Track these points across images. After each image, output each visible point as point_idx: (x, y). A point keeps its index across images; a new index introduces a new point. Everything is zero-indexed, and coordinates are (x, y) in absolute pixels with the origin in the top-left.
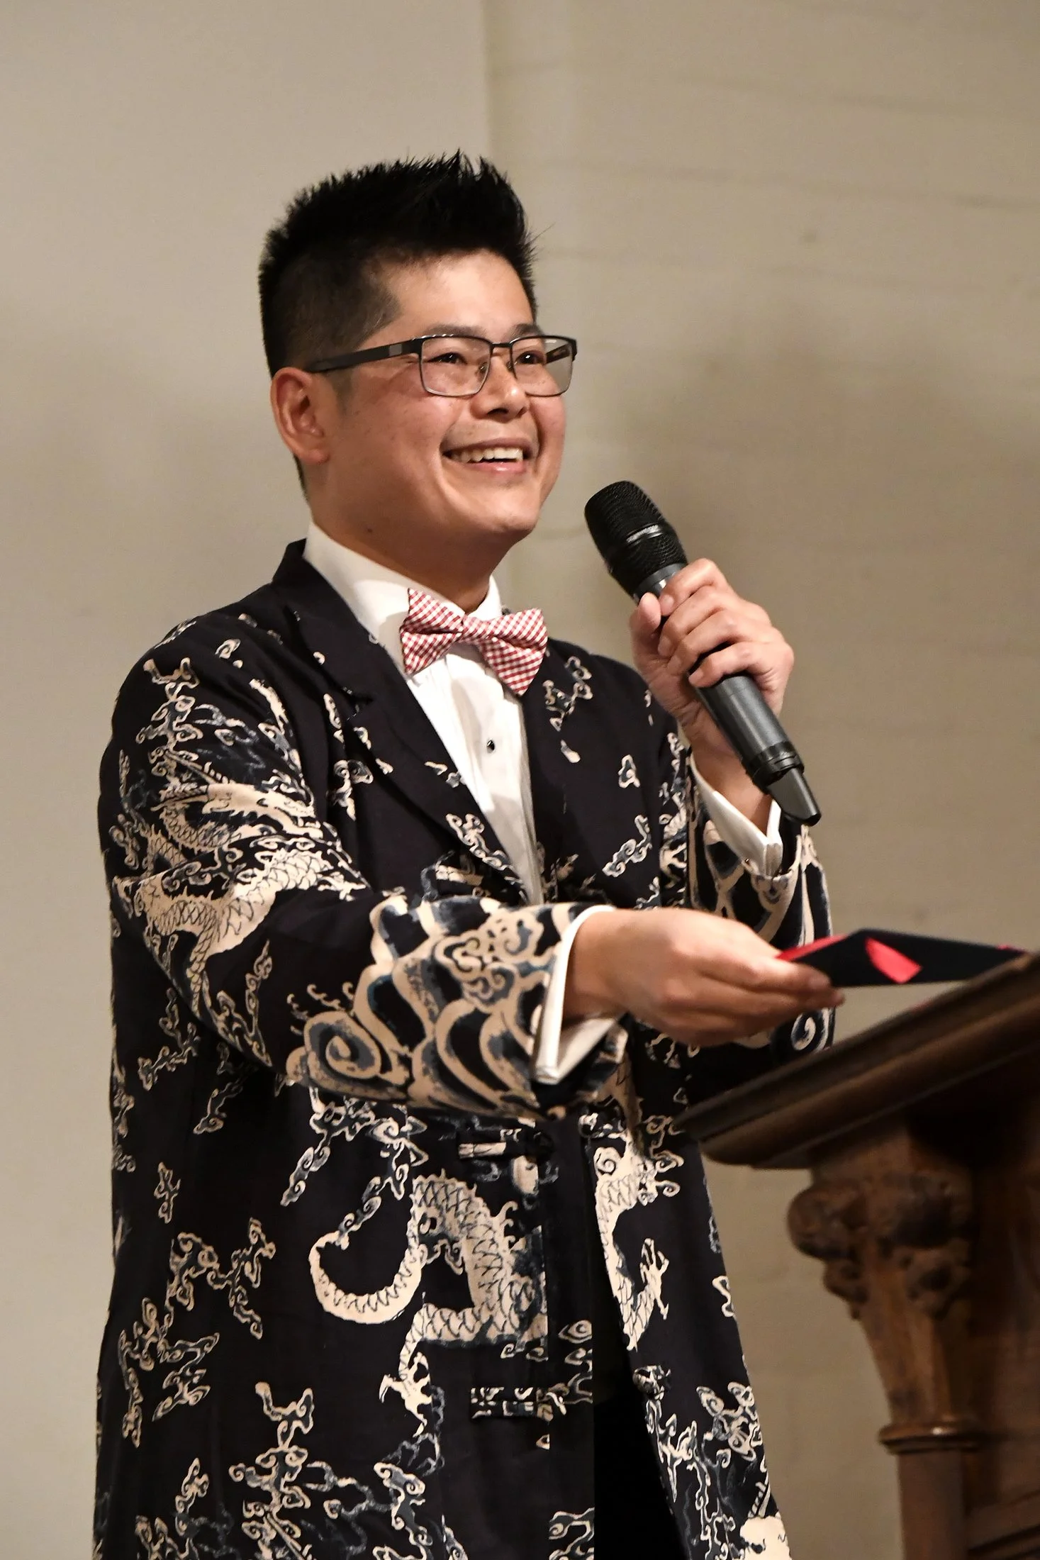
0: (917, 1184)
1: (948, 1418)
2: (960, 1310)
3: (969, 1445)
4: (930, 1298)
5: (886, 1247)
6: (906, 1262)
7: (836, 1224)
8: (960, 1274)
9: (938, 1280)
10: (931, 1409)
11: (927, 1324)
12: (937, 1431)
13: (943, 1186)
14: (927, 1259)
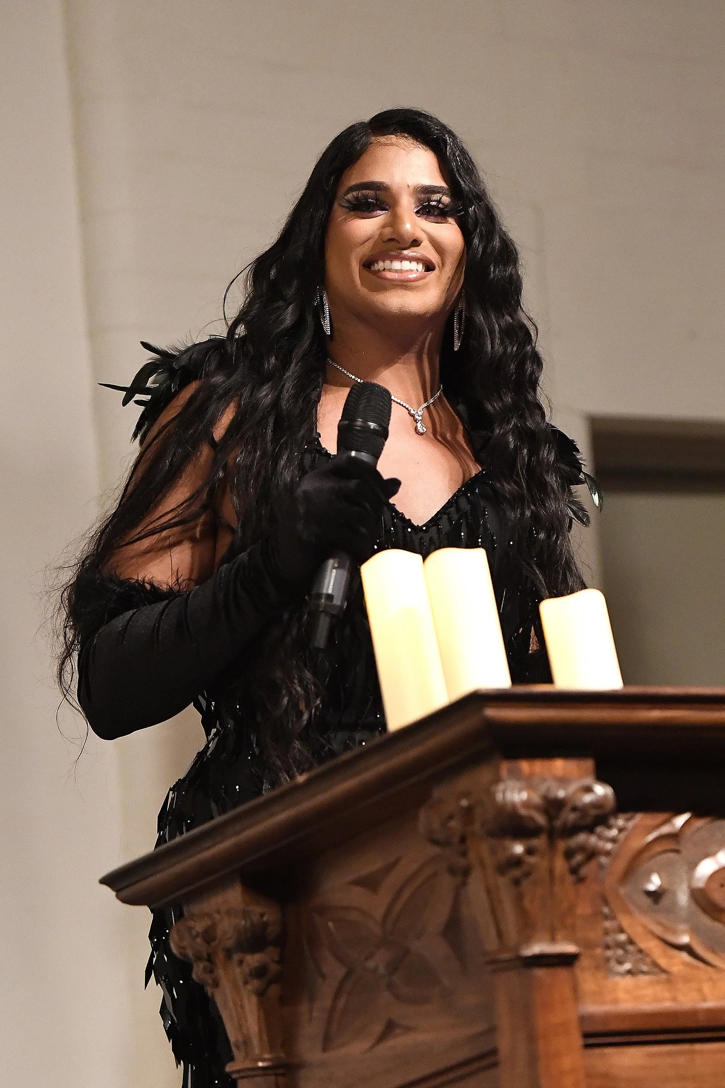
0: (246, 914)
1: (267, 1056)
2: (274, 990)
3: (281, 1071)
4: (255, 983)
5: (229, 953)
6: (241, 962)
7: (199, 940)
8: (274, 968)
9: (260, 972)
10: (257, 1051)
11: (254, 999)
12: (260, 1064)
13: (262, 915)
14: (253, 960)
